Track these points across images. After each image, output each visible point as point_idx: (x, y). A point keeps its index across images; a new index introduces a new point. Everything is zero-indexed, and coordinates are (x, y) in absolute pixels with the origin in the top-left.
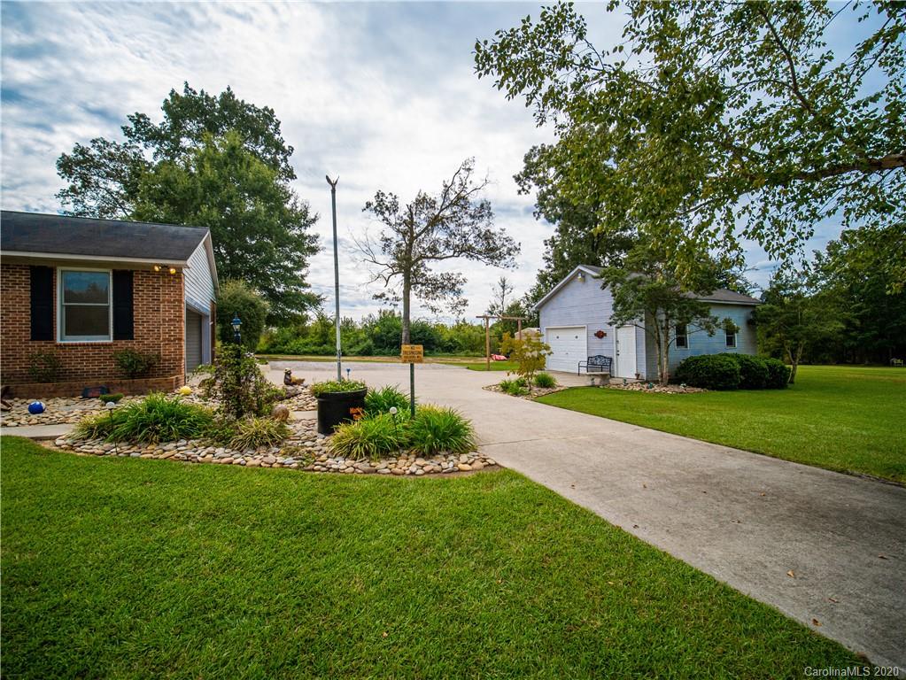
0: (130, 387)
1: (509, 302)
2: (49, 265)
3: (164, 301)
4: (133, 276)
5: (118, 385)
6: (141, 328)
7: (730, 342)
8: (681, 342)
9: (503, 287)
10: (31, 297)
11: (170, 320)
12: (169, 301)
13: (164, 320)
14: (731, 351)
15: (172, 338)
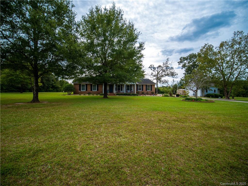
1: (174, 84)
4: (152, 85)
7: (215, 92)
8: (207, 92)
9: (173, 81)
14: (215, 93)
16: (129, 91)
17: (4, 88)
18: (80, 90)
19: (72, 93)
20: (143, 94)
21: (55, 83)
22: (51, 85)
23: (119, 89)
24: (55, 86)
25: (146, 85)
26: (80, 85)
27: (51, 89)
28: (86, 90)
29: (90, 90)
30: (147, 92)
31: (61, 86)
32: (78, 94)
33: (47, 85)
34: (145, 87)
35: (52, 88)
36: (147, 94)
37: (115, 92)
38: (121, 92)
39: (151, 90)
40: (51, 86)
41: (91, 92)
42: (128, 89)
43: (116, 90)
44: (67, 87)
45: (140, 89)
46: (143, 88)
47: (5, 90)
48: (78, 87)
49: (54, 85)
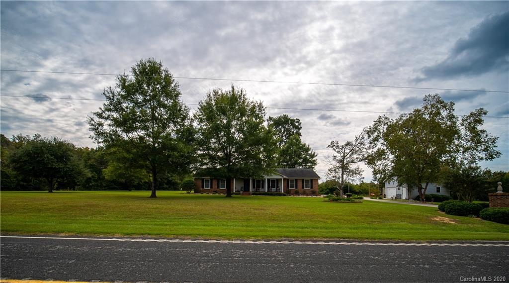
7: (438, 191)
16: (274, 190)
17: (104, 185)
18: (203, 187)
19: (193, 191)
20: (297, 193)
21: (171, 177)
22: (166, 179)
23: (258, 187)
24: (172, 181)
25: (303, 180)
26: (203, 180)
27: (165, 186)
28: (211, 187)
29: (217, 187)
30: (305, 191)
31: (180, 181)
32: (199, 193)
33: (159, 180)
34: (301, 183)
35: (167, 184)
36: (304, 193)
37: (251, 191)
38: (261, 190)
39: (312, 188)
40: (166, 181)
41: (218, 190)
42: (273, 186)
43: (254, 187)
44: (186, 184)
45: (292, 186)
46: (298, 184)
47: (105, 187)
48: (200, 183)
49: (170, 179)
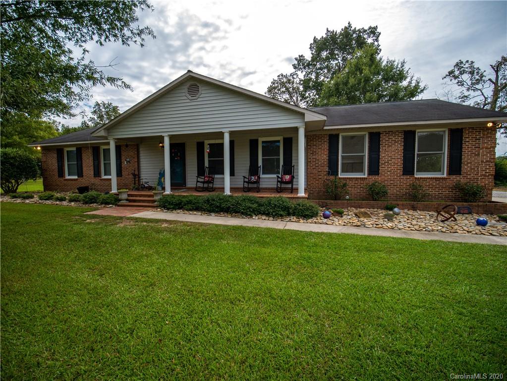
0: (484, 208)
2: (413, 129)
3: (483, 148)
4: (463, 132)
5: (476, 206)
6: (466, 167)
10: (403, 149)
11: (487, 161)
12: (487, 148)
13: (482, 162)
15: (487, 174)
18: (61, 174)
25: (407, 135)
26: (60, 152)
28: (81, 174)
29: (92, 173)
30: (416, 186)
34: (399, 147)
39: (455, 169)
41: (96, 181)
45: (356, 166)
46: (383, 158)
48: (53, 162)
